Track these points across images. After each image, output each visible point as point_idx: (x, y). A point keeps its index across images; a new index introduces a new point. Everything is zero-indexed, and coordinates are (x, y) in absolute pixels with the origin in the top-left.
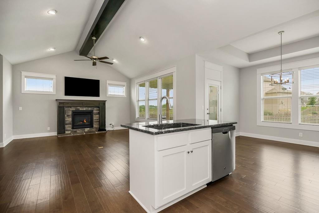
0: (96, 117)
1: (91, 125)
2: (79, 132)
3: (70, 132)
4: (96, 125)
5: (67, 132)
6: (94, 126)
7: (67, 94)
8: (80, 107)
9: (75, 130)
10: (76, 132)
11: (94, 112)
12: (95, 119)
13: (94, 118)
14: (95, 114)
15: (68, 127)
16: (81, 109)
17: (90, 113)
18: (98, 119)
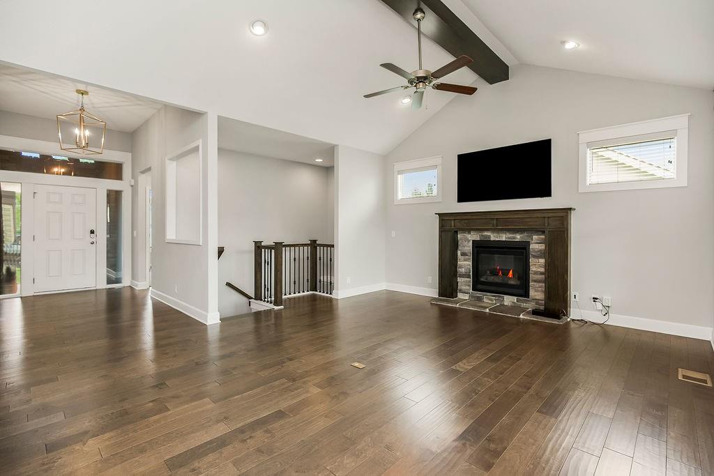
0: (537, 266)
1: (522, 290)
2: (489, 301)
3: (466, 297)
4: (537, 292)
5: (460, 296)
6: (532, 293)
7: (462, 198)
8: (493, 230)
9: (478, 294)
10: (480, 299)
11: (532, 246)
12: (536, 273)
13: (533, 269)
14: (535, 257)
15: (464, 284)
16: (494, 237)
17: (521, 251)
18: (541, 273)
